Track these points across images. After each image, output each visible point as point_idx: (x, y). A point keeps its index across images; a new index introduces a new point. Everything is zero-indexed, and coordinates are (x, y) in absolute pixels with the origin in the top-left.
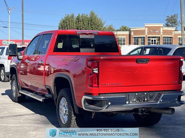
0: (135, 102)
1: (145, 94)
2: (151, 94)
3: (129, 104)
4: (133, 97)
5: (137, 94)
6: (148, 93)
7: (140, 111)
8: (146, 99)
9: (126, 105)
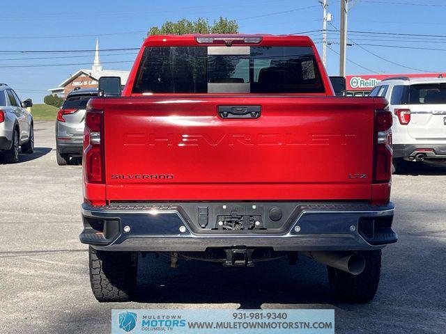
0: (224, 229)
1: (254, 207)
2: (275, 208)
3: (187, 232)
4: (215, 217)
5: (224, 207)
6: (262, 205)
7: (230, 255)
8: (257, 223)
9: (179, 235)
